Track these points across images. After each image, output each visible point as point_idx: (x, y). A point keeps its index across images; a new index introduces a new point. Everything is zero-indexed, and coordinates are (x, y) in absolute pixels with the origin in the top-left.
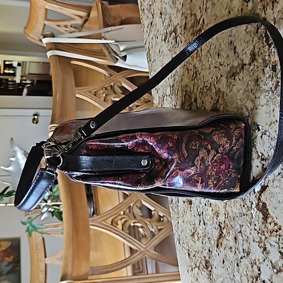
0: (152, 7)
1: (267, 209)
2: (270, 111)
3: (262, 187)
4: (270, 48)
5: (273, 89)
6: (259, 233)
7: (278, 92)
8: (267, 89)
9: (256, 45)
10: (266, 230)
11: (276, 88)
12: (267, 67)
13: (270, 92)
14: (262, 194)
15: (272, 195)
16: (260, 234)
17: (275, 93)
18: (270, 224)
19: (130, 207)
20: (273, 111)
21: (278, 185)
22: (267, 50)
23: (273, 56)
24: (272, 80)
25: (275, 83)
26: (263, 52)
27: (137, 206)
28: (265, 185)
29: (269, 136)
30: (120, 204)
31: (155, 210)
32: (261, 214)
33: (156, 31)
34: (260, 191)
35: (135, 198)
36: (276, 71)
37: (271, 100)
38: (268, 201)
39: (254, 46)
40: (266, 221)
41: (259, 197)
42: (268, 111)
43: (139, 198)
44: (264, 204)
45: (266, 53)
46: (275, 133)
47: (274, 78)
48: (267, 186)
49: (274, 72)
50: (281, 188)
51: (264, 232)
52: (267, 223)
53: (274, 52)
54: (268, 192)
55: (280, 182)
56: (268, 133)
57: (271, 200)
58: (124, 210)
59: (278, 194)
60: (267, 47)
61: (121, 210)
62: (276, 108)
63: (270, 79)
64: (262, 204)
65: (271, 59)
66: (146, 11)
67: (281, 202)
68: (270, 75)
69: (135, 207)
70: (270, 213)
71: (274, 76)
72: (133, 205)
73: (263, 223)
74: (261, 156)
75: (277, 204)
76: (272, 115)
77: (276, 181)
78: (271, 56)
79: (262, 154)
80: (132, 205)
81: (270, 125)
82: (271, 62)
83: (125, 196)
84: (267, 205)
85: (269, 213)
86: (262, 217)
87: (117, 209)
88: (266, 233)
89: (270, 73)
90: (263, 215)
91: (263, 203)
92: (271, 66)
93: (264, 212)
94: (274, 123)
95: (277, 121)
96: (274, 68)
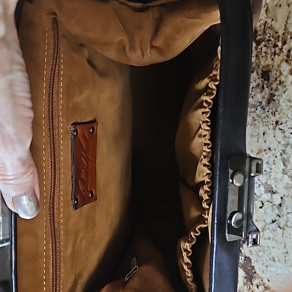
2: (259, 134)
4: (259, 47)
5: (264, 103)
7: (272, 108)
8: (253, 103)
12: (253, 72)
13: (259, 108)
17: (266, 110)
18: (258, 286)
20: (264, 134)
21: (271, 236)
24: (261, 92)
25: (267, 96)
37: (260, 119)
38: (254, 255)
40: (251, 281)
42: (254, 134)
47: (266, 89)
50: (276, 241)
52: (252, 284)
53: (265, 52)
55: (275, 233)
62: (268, 131)
64: (243, 258)
65: (260, 62)
67: (277, 259)
68: (259, 85)
70: (258, 272)
71: (265, 86)
73: (245, 284)
75: (270, 262)
76: (262, 140)
77: (268, 231)
82: (261, 67)
84: (253, 261)
85: (255, 272)
86: (245, 275)
89: (259, 81)
91: (246, 257)
92: (261, 72)
93: (247, 269)
94: (265, 150)
95: (270, 149)
96: (265, 75)
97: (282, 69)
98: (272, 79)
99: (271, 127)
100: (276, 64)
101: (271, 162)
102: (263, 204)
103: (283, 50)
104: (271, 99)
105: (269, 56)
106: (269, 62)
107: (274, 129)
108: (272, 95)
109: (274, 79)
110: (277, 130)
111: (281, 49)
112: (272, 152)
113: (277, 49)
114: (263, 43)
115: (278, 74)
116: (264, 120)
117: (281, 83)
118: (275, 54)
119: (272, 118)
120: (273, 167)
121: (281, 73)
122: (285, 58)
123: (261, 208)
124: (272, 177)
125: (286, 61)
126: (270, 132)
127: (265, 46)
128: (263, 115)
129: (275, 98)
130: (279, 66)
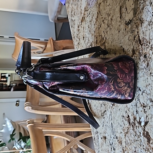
0: (79, 35)
1: (149, 135)
2: (145, 79)
3: (145, 123)
4: (142, 46)
5: (146, 67)
6: (146, 150)
7: (148, 68)
8: (143, 68)
9: (135, 46)
10: (150, 147)
11: (147, 67)
12: (141, 56)
13: (145, 69)
14: (146, 127)
15: (151, 127)
16: (146, 151)
17: (147, 69)
18: (152, 144)
19: (71, 149)
20: (147, 79)
22: (141, 47)
23: (144, 50)
24: (145, 63)
25: (146, 64)
26: (138, 49)
27: (75, 148)
28: (147, 121)
29: (146, 93)
30: (65, 147)
31: (85, 150)
32: (146, 138)
33: (82, 47)
34: (144, 125)
35: (74, 143)
36: (146, 57)
37: (145, 73)
38: (149, 130)
39: (134, 47)
40: (150, 142)
41: (144, 129)
42: (144, 80)
43: (76, 143)
45: (140, 49)
46: (149, 91)
48: (148, 122)
49: (145, 58)
51: (149, 149)
52: (150, 143)
53: (144, 48)
54: (149, 125)
56: (145, 92)
57: (151, 129)
58: (68, 150)
60: (141, 46)
61: (66, 151)
62: (148, 77)
63: (144, 62)
64: (146, 133)
65: (143, 52)
66: (76, 38)
68: (143, 60)
69: (74, 148)
70: (151, 137)
71: (146, 60)
72: (73, 147)
73: (148, 144)
74: (143, 105)
76: (147, 81)
78: (143, 50)
79: (143, 103)
80: (72, 147)
81: (146, 87)
83: (68, 142)
84: (149, 133)
85: (150, 138)
86: (147, 140)
87: (64, 150)
88: (150, 150)
89: (144, 59)
90: (147, 139)
91: (147, 132)
92: (144, 55)
93: (148, 137)
94: (148, 85)
95: (149, 84)
96: (145, 56)
97: (150, 53)
98: (147, 57)
99: (149, 75)
100: (148, 51)
101: (151, 89)
102: (150, 107)
103: (150, 46)
104: (148, 65)
105: (145, 49)
106: (146, 51)
107: (150, 76)
108: (148, 63)
109: (148, 57)
110: (151, 76)
111: (149, 46)
112: (150, 85)
113: (148, 46)
114: (143, 45)
115: (149, 55)
116: (147, 73)
117: (150, 58)
118: (147, 48)
119: (149, 72)
120: (151, 91)
121: (150, 54)
122: (150, 48)
123: (149, 109)
124: (151, 95)
125: (151, 50)
126: (149, 78)
127: (144, 46)
128: (146, 72)
129: (149, 64)
130: (149, 52)
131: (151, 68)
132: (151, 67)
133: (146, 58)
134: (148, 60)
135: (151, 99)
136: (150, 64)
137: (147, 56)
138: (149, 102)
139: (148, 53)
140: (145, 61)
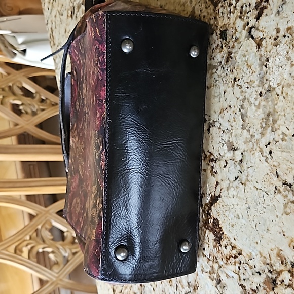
1: (221, 228)
3: (211, 197)
6: (209, 260)
9: (197, 6)
10: (219, 256)
11: (227, 62)
14: (212, 207)
15: (227, 208)
16: (211, 262)
19: (37, 230)
22: (212, 11)
23: (222, 19)
26: (205, 14)
27: (46, 229)
28: (217, 195)
29: (220, 128)
30: (25, 227)
31: (68, 231)
32: (211, 233)
34: (210, 203)
35: (43, 218)
36: (226, 38)
39: (194, 8)
41: (208, 211)
43: (48, 218)
44: (216, 222)
45: (211, 15)
46: (227, 123)
48: (220, 196)
49: (223, 39)
51: (217, 259)
54: (221, 204)
56: (217, 124)
57: (226, 214)
58: (30, 234)
59: (235, 206)
60: (212, 7)
61: (26, 235)
63: (218, 51)
69: (43, 229)
72: (42, 227)
74: (210, 156)
78: (219, 19)
79: (210, 152)
80: (39, 227)
81: (220, 113)
83: (32, 217)
88: (219, 260)
90: (216, 235)
131: (238, 66)
132: (237, 64)
133: (226, 40)
134: (231, 44)
135: (232, 142)
136: (236, 55)
137: (229, 33)
138: (226, 151)
139: (231, 25)
140: (222, 47)
